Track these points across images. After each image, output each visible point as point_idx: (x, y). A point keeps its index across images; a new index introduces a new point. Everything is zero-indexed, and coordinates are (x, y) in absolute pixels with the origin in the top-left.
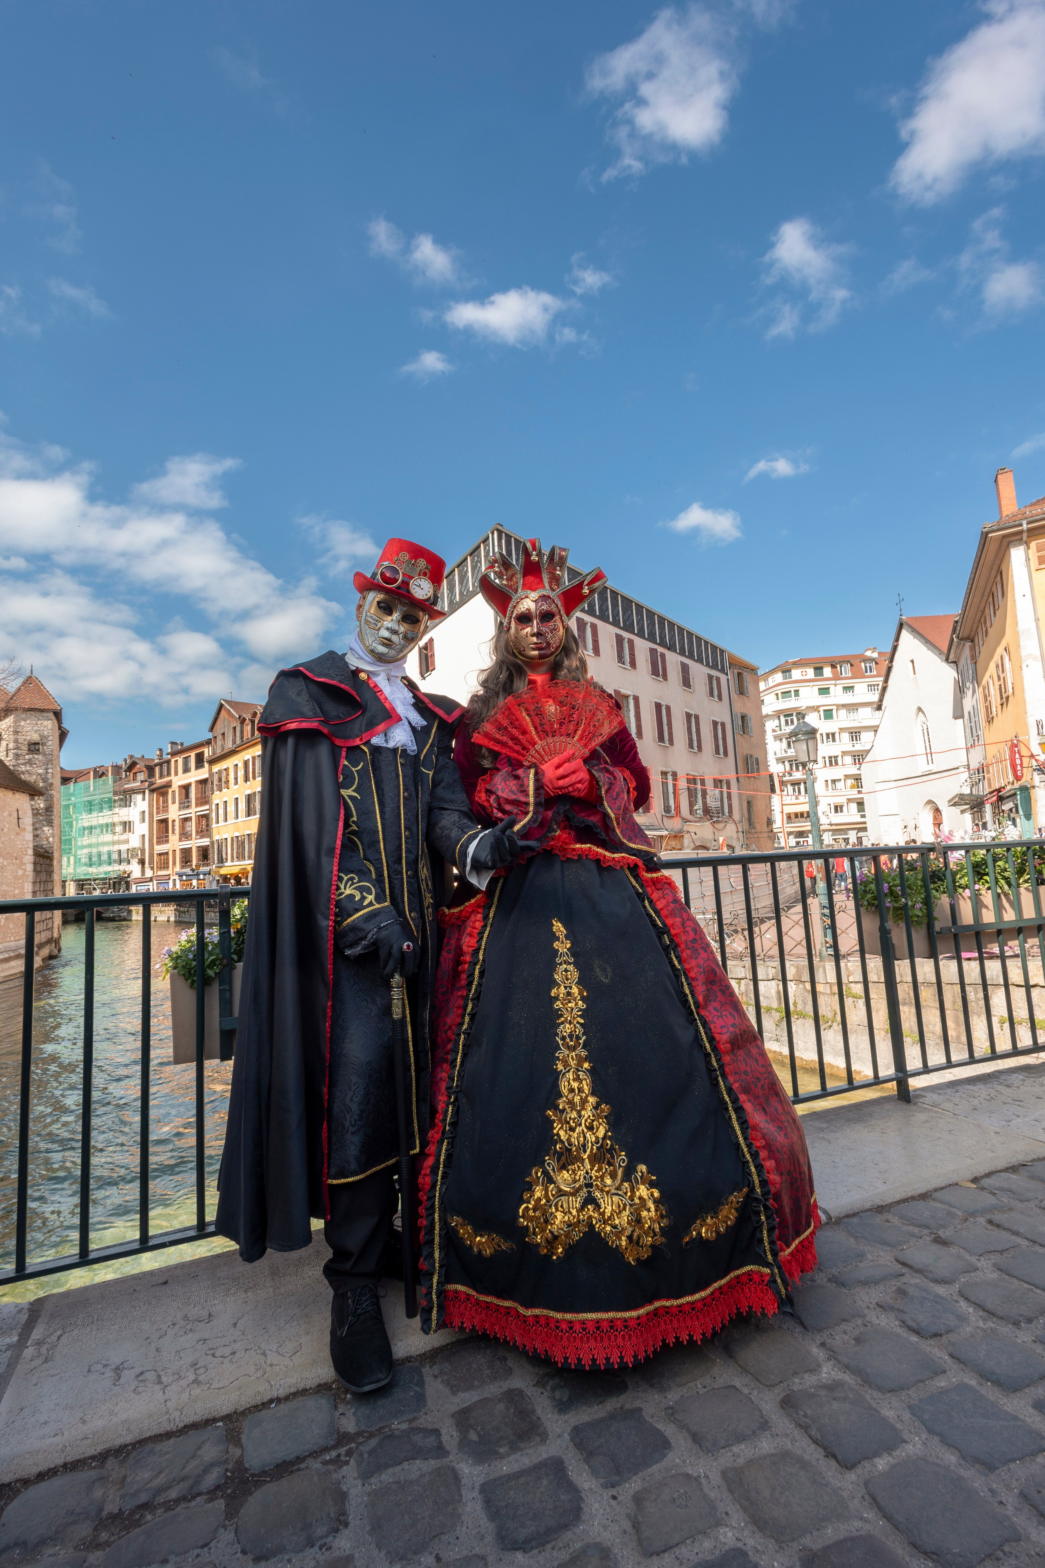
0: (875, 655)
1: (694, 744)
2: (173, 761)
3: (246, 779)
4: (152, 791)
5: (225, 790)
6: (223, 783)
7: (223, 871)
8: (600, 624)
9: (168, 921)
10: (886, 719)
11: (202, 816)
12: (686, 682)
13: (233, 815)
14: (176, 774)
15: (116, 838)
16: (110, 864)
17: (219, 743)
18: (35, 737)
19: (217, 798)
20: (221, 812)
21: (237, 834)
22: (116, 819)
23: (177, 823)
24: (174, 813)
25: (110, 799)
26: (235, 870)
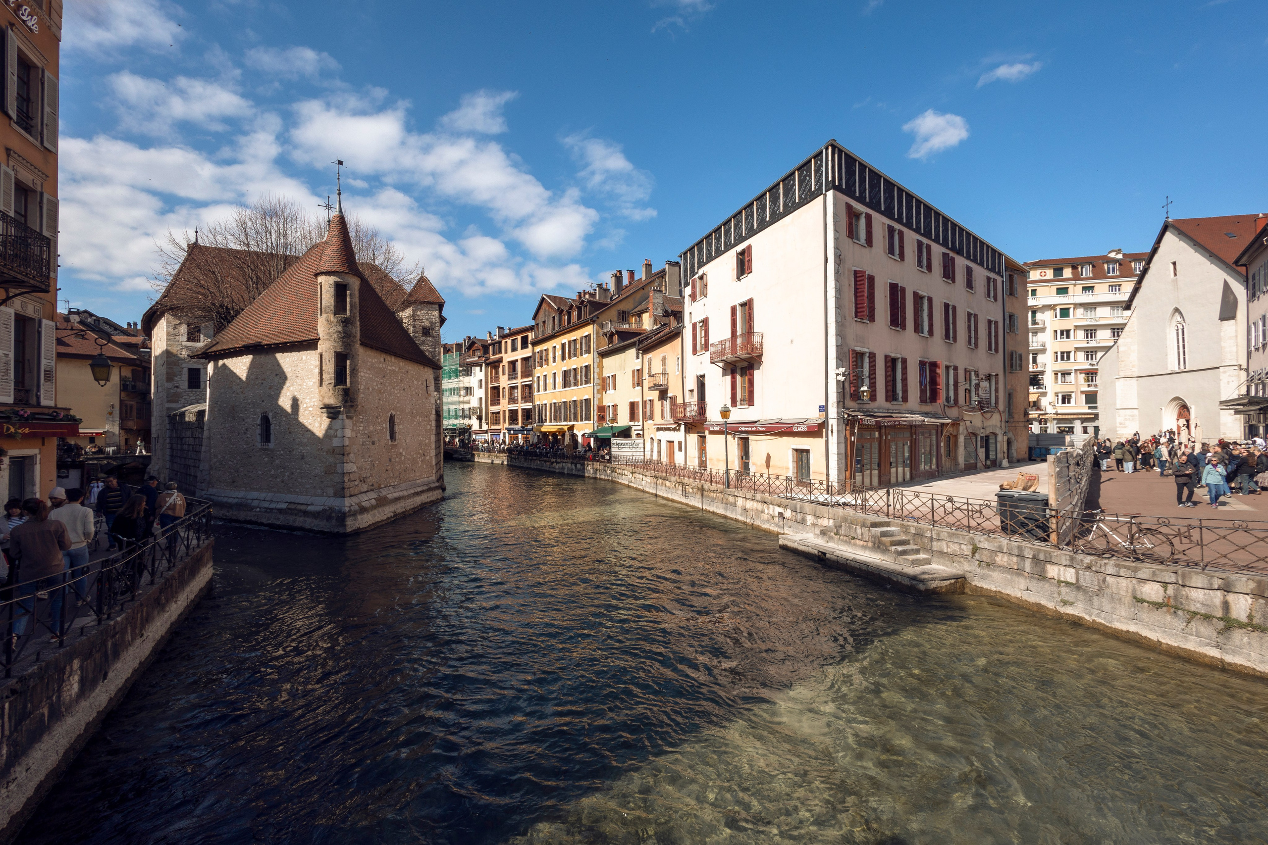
0: (1120, 256)
1: (973, 342)
2: (503, 342)
3: (563, 358)
4: (487, 365)
5: (545, 366)
6: (543, 360)
7: (544, 429)
8: (905, 230)
9: (502, 464)
10: (1133, 319)
11: (526, 385)
12: (969, 284)
13: (552, 386)
14: (506, 352)
15: (461, 399)
16: (456, 418)
17: (541, 329)
18: (427, 324)
19: (538, 372)
20: (542, 383)
21: (554, 401)
22: (461, 385)
23: (506, 390)
24: (504, 382)
25: (456, 370)
26: (554, 429)
